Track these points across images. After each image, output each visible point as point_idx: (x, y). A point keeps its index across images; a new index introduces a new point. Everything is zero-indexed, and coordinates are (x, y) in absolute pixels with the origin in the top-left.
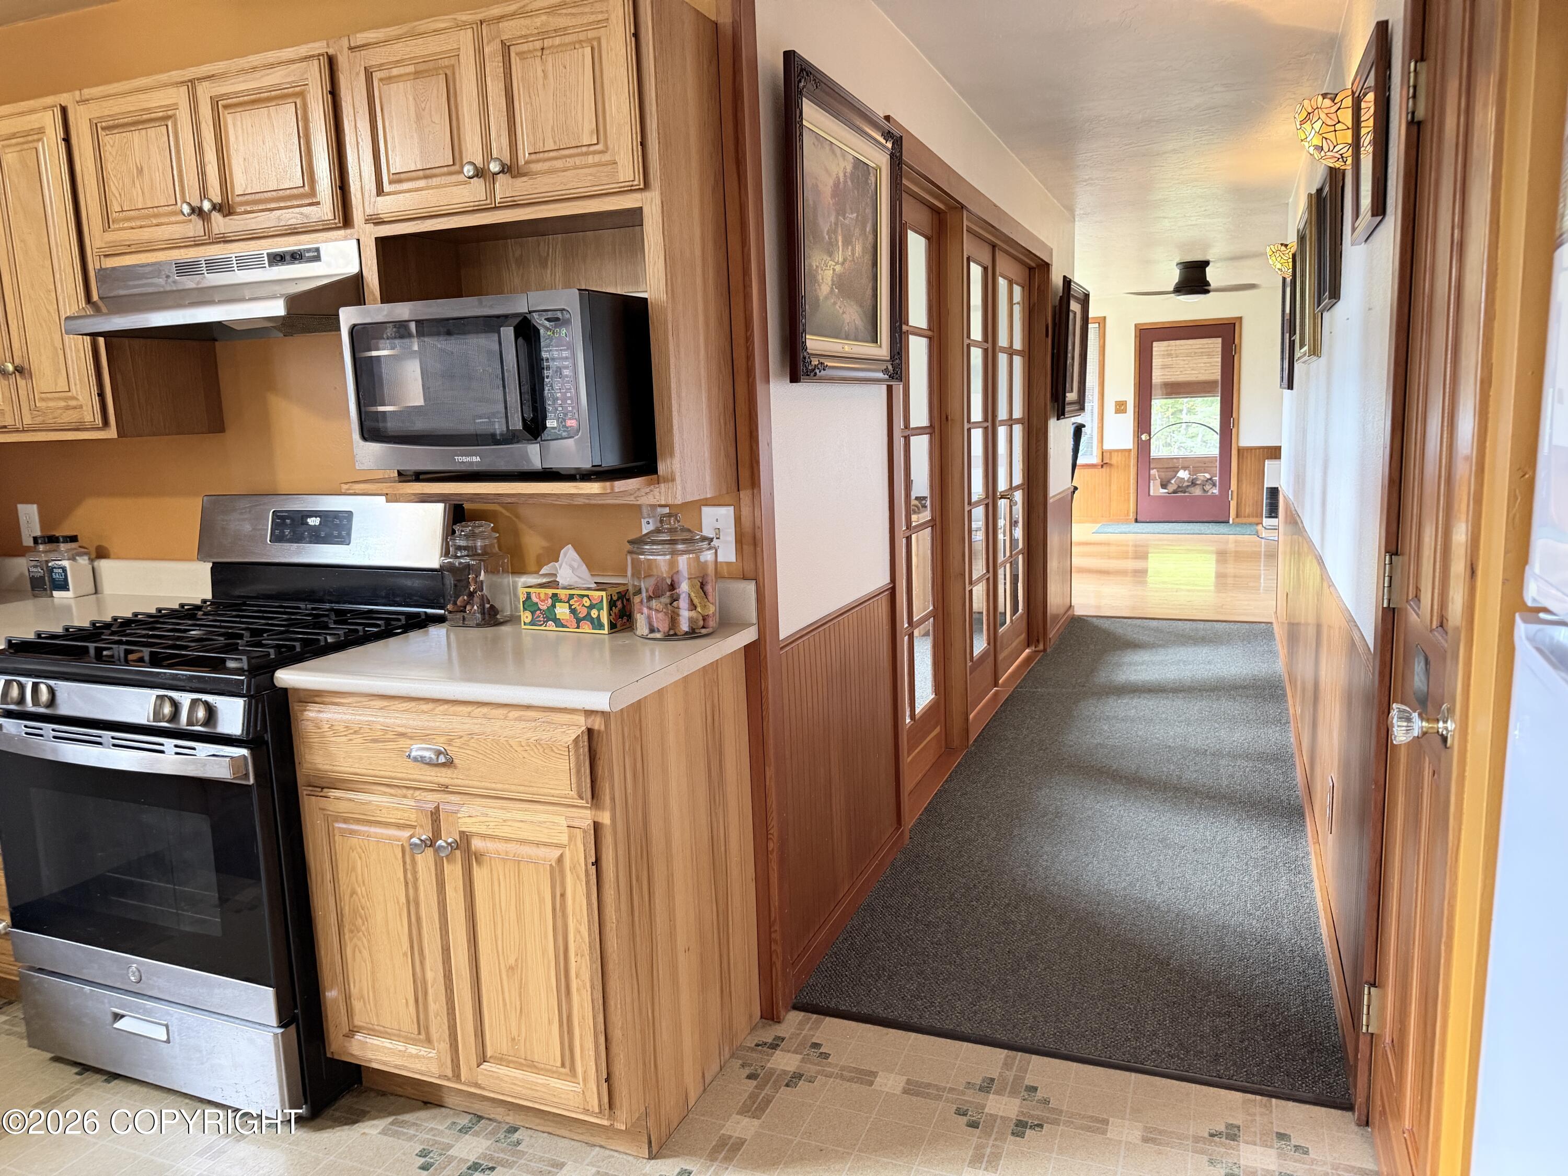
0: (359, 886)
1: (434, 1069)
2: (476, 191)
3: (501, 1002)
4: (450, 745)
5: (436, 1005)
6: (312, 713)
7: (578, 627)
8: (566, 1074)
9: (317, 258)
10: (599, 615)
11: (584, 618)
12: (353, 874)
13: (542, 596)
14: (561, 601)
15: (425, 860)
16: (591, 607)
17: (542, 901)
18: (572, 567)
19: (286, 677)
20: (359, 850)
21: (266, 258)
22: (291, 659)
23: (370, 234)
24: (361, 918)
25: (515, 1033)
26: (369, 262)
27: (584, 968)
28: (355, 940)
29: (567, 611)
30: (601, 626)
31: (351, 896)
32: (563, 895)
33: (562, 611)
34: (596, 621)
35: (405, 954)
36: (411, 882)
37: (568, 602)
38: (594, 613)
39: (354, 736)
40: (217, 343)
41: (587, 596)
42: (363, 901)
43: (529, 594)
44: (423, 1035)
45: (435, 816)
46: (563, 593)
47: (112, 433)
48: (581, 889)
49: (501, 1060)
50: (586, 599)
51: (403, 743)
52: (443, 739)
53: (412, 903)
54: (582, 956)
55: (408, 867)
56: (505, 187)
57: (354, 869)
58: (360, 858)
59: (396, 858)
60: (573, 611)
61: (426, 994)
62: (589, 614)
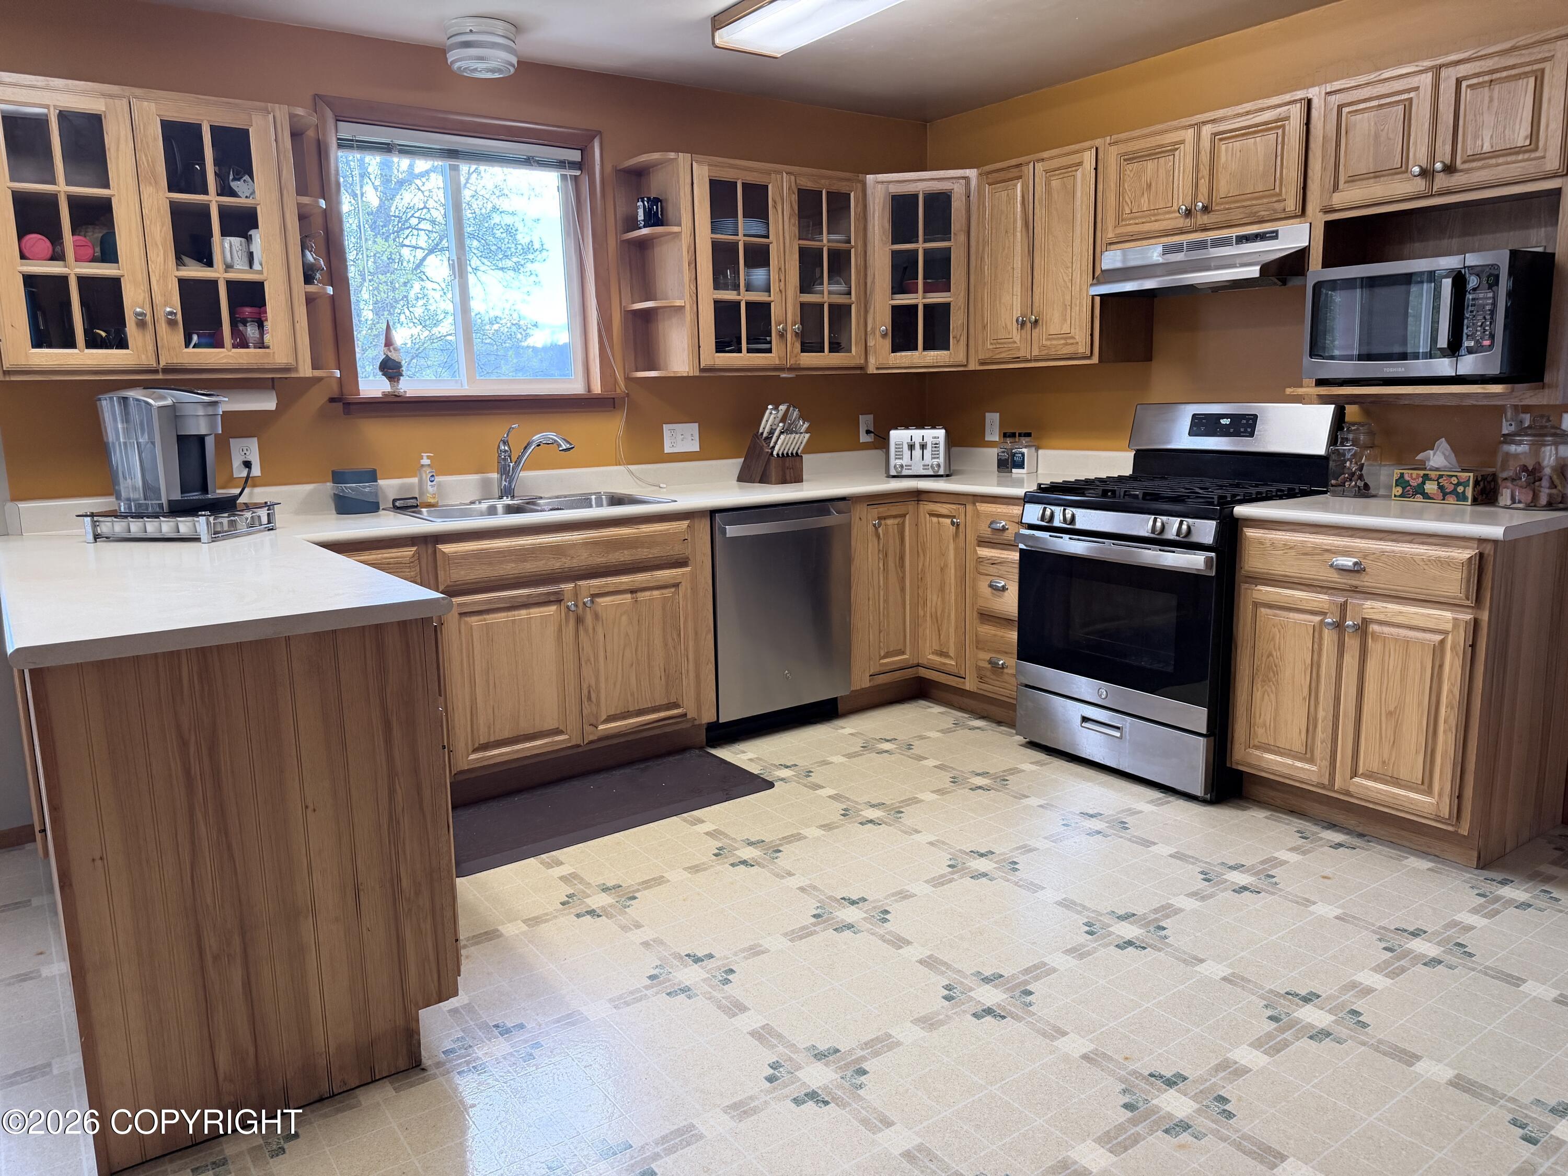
0: (1275, 650)
1: (1315, 779)
2: (1420, 185)
3: (1378, 735)
4: (1364, 558)
5: (1323, 734)
7: (1444, 499)
8: (1424, 791)
9: (1276, 237)
10: (1464, 491)
11: (1450, 493)
12: (1272, 643)
13: (1414, 476)
14: (1431, 480)
15: (1329, 637)
16: (1459, 484)
17: (1423, 668)
18: (1444, 454)
19: (1241, 510)
20: (1280, 627)
21: (1234, 239)
22: (1246, 499)
23: (1320, 220)
24: (1274, 672)
25: (1386, 757)
26: (1317, 239)
27: (1452, 717)
28: (1266, 687)
29: (1436, 487)
30: (1465, 499)
31: (1268, 657)
32: (1441, 666)
33: (1431, 487)
34: (1461, 495)
35: (1304, 699)
36: (1316, 651)
37: (1437, 480)
38: (1460, 489)
39: (1289, 551)
40: (1155, 299)
42: (1277, 661)
43: (1402, 475)
44: (1307, 755)
45: (1343, 607)
47: (1095, 360)
48: (1458, 663)
49: (1370, 776)
50: (1454, 478)
51: (1327, 556)
52: (1359, 555)
53: (1315, 665)
54: (1452, 708)
55: (1316, 640)
56: (1442, 181)
57: (1273, 639)
58: (1279, 632)
59: (1308, 634)
60: (1441, 488)
61: (1315, 727)
62: (1455, 489)
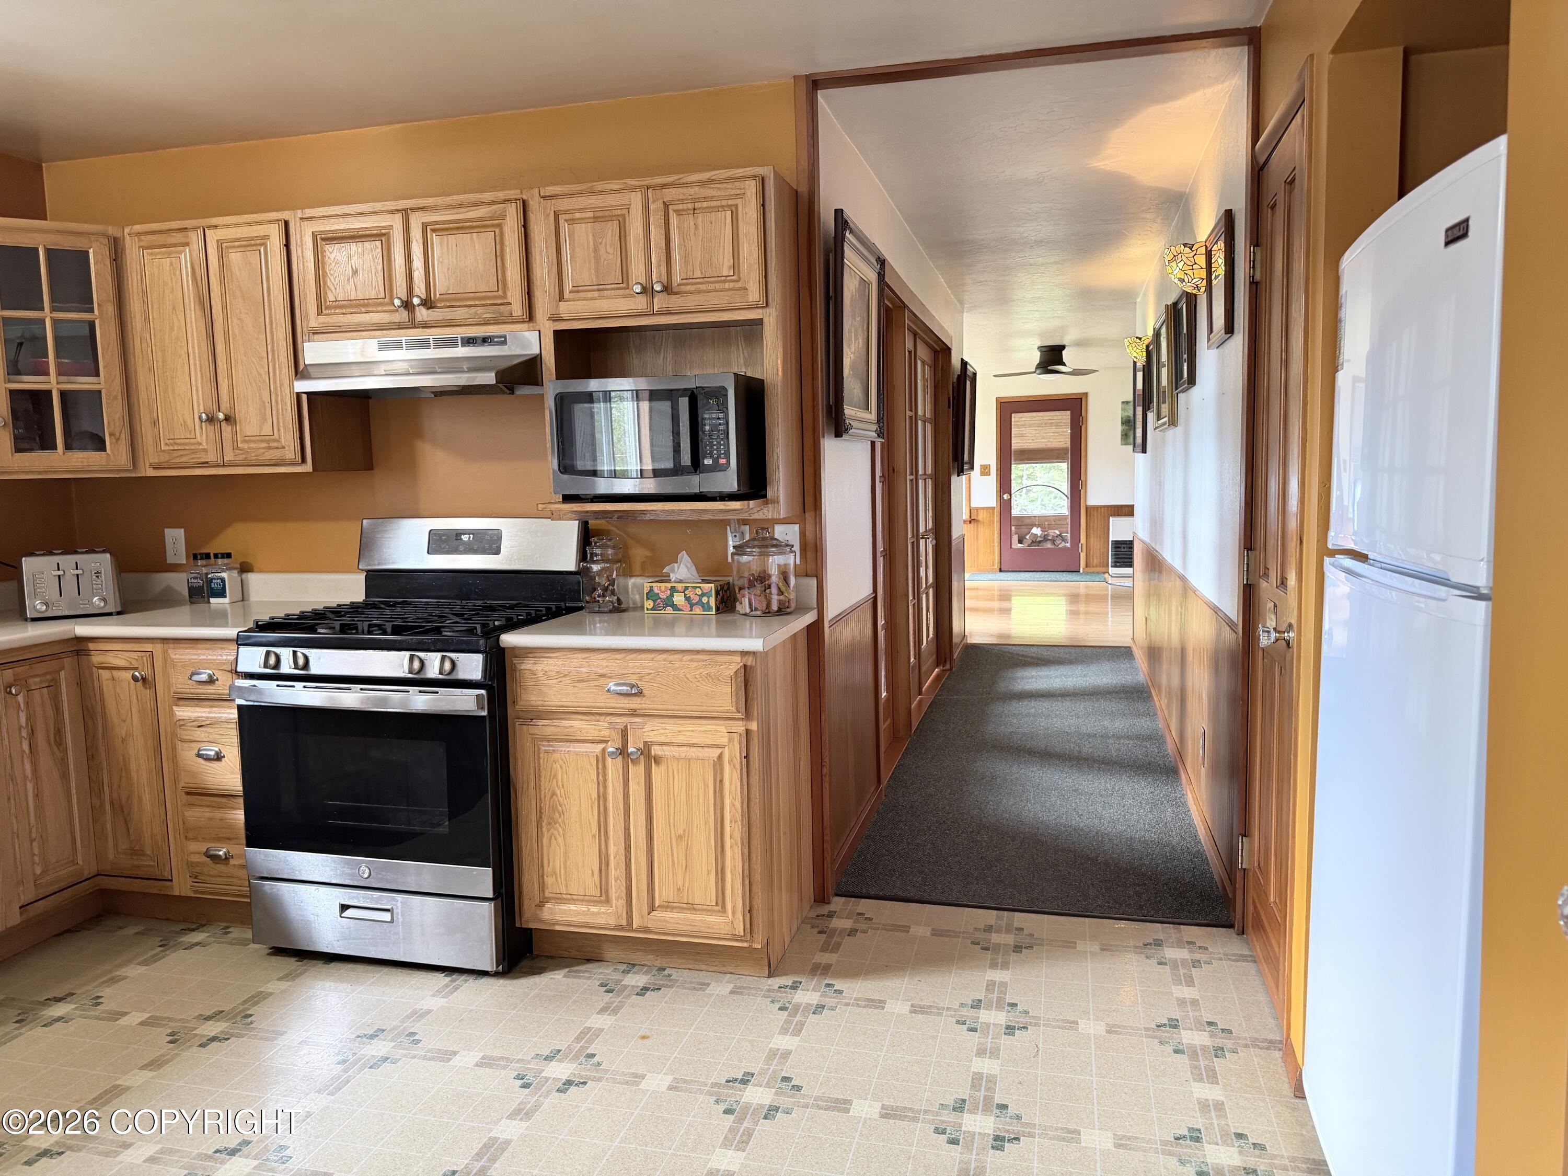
0: (559, 788)
1: (612, 922)
2: (641, 303)
3: (670, 862)
4: (640, 680)
5: (616, 872)
6: (527, 665)
7: (691, 610)
8: (719, 911)
9: (504, 343)
10: (708, 601)
11: (696, 604)
12: (555, 781)
13: (663, 589)
14: (678, 592)
15: (614, 766)
16: (703, 595)
17: (706, 786)
18: (686, 566)
19: (509, 639)
20: (561, 762)
21: (459, 341)
22: (512, 626)
23: (549, 329)
24: (559, 812)
25: (680, 884)
26: (548, 348)
27: (736, 829)
28: (552, 830)
29: (683, 599)
30: (710, 609)
31: (552, 797)
32: (721, 781)
33: (679, 599)
34: (706, 606)
35: (594, 836)
36: (602, 782)
37: (684, 592)
38: (705, 600)
39: (564, 679)
40: (370, 401)
41: (700, 587)
42: (561, 800)
43: (651, 588)
44: (604, 897)
45: (624, 733)
46: (680, 586)
47: (308, 467)
48: (736, 775)
49: (667, 906)
50: (698, 589)
51: (603, 681)
52: (635, 677)
53: (602, 797)
54: (736, 822)
55: (600, 771)
56: (659, 302)
57: (555, 776)
58: (561, 768)
59: (591, 765)
60: (688, 599)
61: (608, 865)
62: (700, 600)
